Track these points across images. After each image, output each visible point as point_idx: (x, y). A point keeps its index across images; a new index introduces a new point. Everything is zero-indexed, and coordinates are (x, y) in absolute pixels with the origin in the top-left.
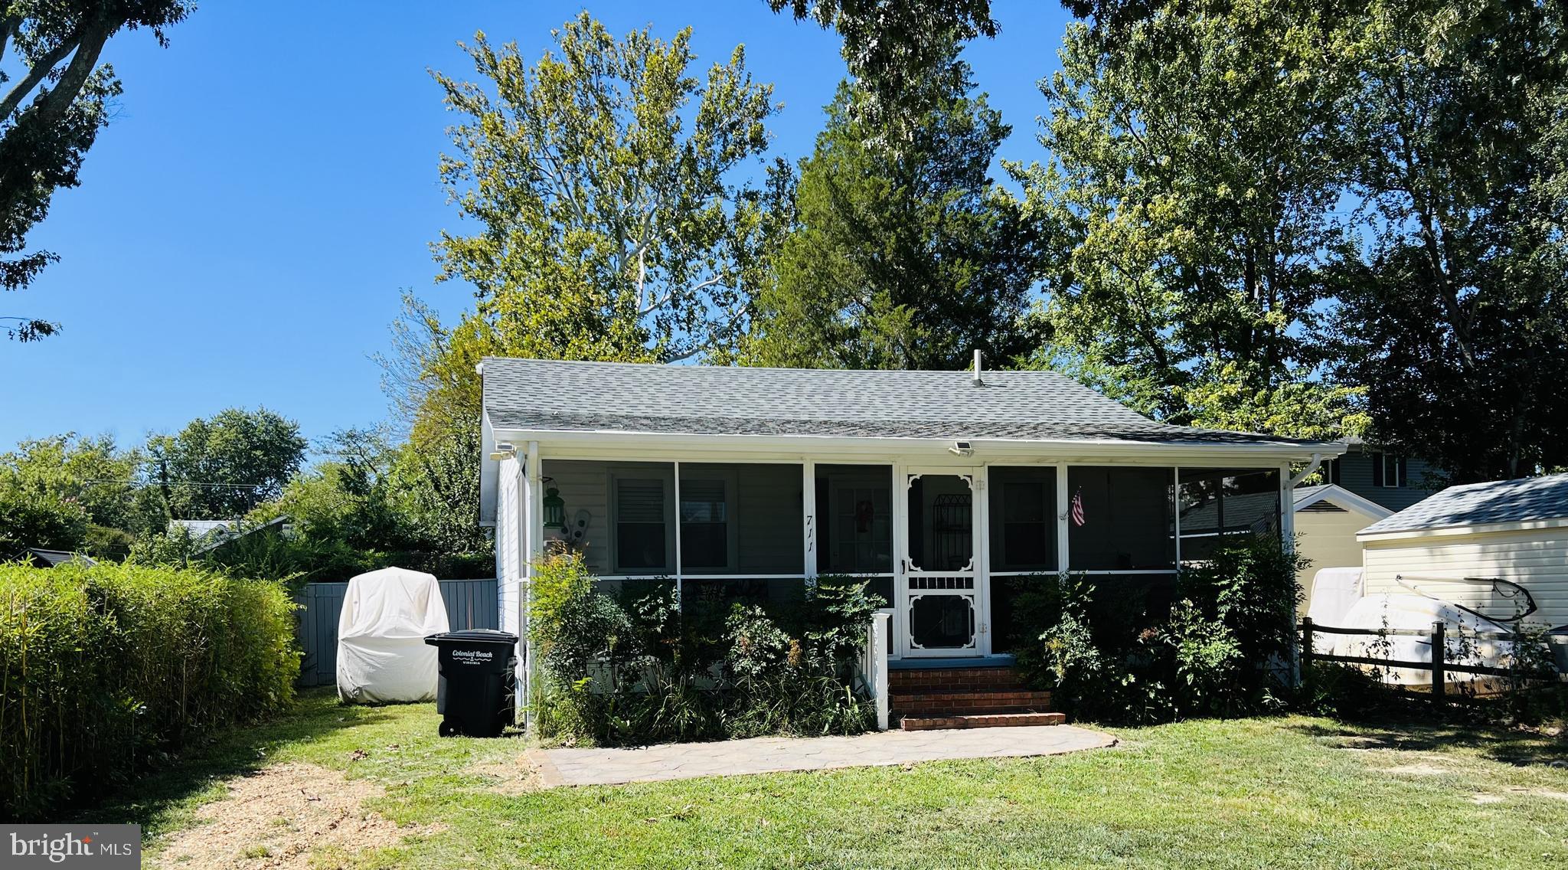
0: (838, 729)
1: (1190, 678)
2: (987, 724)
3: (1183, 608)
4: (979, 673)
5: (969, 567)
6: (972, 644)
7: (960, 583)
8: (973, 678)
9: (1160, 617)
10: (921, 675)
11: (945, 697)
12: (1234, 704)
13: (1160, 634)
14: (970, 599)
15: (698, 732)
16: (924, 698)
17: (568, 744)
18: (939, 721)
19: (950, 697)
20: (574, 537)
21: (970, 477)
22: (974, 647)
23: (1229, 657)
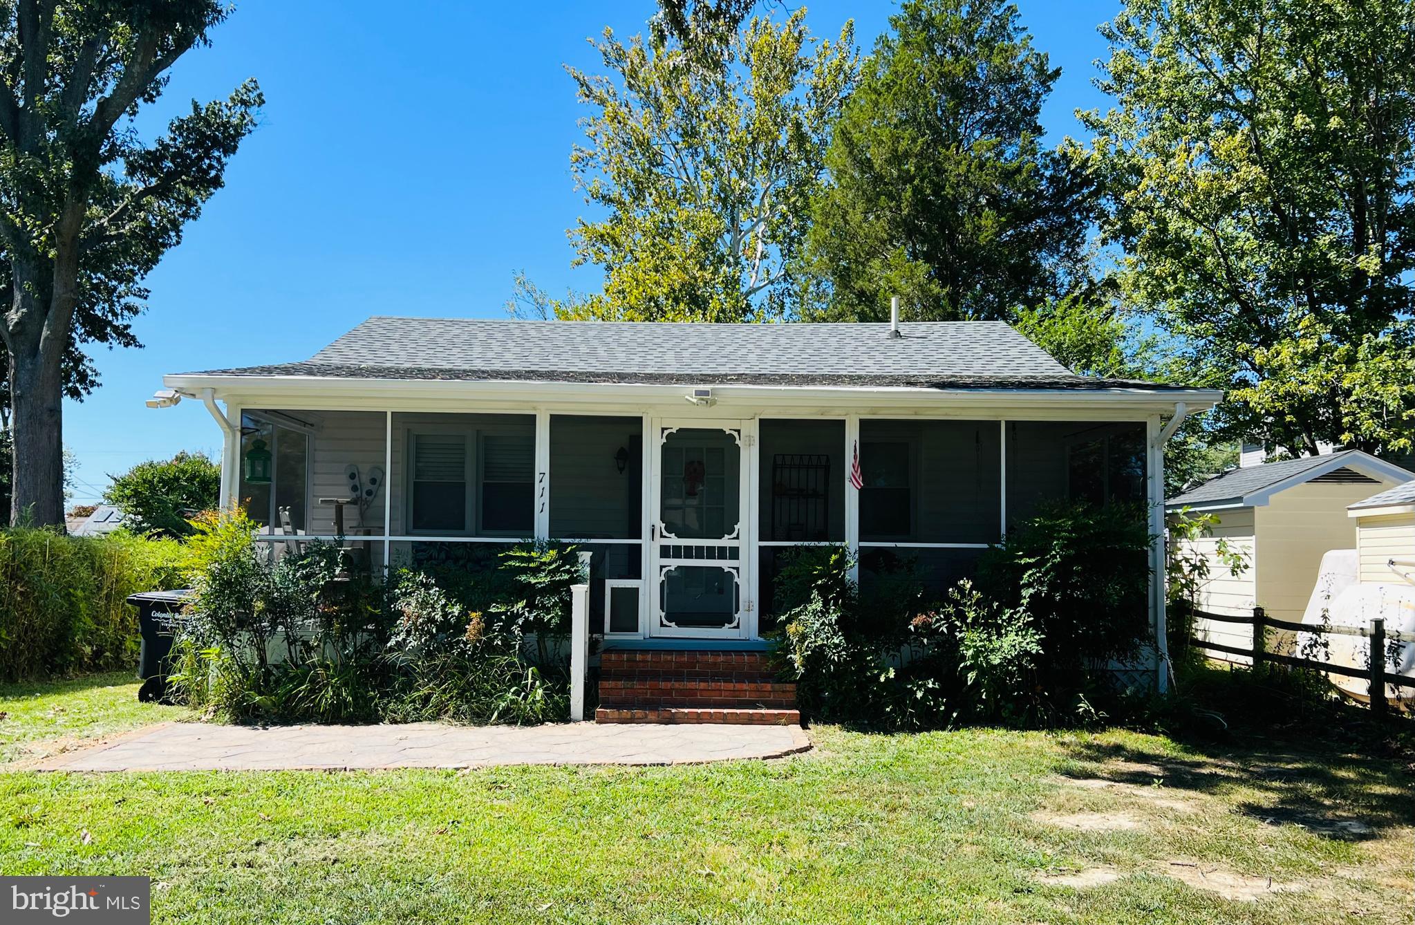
0: (510, 717)
1: (971, 676)
2: (699, 720)
3: (961, 590)
4: (721, 658)
5: (734, 535)
6: (735, 624)
7: (722, 553)
8: (715, 664)
9: (935, 599)
10: (649, 657)
11: (662, 685)
12: (1033, 710)
13: (937, 621)
14: (734, 572)
15: (343, 713)
16: (637, 685)
17: (204, 718)
18: (638, 713)
19: (669, 685)
20: (364, 495)
21: (739, 431)
22: (738, 627)
23: (1027, 653)
